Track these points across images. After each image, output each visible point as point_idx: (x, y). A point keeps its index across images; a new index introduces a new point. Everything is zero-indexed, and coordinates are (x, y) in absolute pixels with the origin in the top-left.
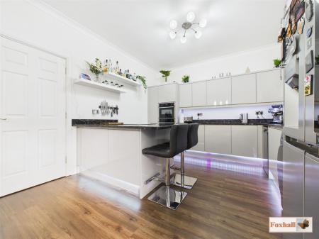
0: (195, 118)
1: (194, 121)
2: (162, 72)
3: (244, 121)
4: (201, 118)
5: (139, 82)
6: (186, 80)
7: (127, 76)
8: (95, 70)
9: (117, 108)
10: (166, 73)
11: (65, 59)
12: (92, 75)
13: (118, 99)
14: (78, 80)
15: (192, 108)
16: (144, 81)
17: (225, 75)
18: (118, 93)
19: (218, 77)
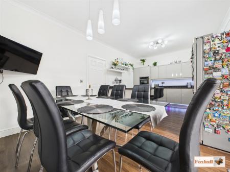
0: (161, 85)
1: (160, 86)
2: (141, 60)
3: (189, 86)
4: (164, 85)
5: (130, 67)
6: (155, 64)
7: (126, 65)
8: (115, 64)
9: (121, 81)
10: (143, 61)
11: (105, 61)
12: (114, 67)
13: (121, 75)
14: (110, 70)
15: (159, 79)
16: (132, 66)
17: (178, 62)
18: (121, 73)
19: (174, 63)
